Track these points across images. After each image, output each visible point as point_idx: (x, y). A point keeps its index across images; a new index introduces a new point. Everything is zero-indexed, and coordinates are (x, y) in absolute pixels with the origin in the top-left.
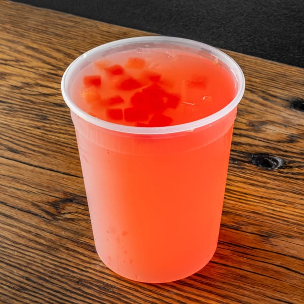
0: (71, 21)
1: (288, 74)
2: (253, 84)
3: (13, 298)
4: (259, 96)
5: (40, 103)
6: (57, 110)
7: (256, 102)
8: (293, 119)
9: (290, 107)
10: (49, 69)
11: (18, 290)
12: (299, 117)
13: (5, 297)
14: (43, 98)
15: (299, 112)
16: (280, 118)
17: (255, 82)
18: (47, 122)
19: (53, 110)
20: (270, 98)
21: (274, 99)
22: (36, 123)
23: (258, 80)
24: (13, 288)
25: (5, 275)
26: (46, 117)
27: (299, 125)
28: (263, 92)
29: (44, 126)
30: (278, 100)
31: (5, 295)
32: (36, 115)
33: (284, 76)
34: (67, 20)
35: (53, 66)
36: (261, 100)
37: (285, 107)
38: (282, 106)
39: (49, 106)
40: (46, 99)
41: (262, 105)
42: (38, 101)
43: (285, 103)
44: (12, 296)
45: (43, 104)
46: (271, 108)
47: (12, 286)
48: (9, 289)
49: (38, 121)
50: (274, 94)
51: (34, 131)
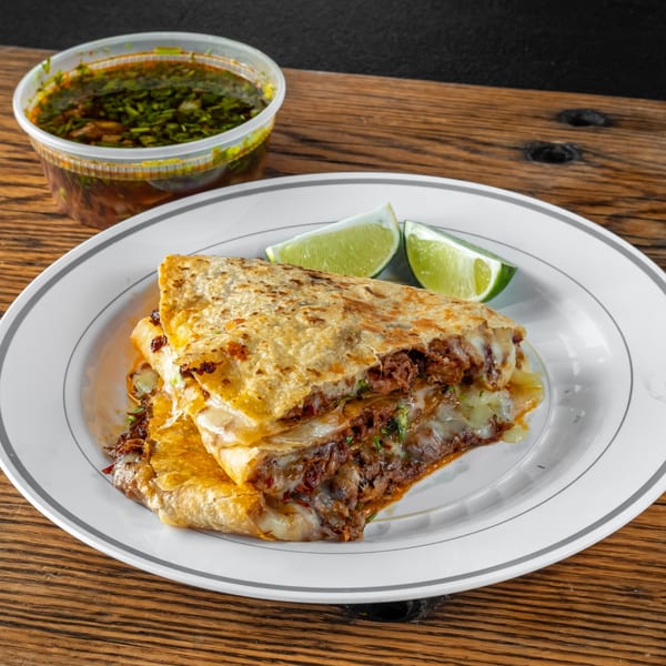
0: (19, 59)
1: (497, 102)
2: (436, 127)
3: (105, 592)
4: (459, 148)
5: (15, 217)
6: (55, 226)
7: (457, 159)
8: (542, 180)
9: (526, 159)
10: (9, 152)
11: (110, 575)
12: (551, 174)
13: (89, 593)
14: (16, 207)
15: (546, 165)
16: (516, 180)
17: (439, 124)
18: (44, 249)
19: (48, 225)
20: (480, 147)
21: (490, 149)
22: (21, 255)
23: (443, 120)
24: (98, 573)
25: (68, 550)
26: (38, 240)
27: (555, 188)
28: (463, 139)
29: (42, 259)
30: (498, 150)
31: (87, 589)
32: (15, 240)
33: (491, 106)
34: (11, 59)
35: (15, 145)
36: (465, 154)
37: (517, 159)
38: (511, 160)
39: (36, 219)
40: (25, 208)
41: (471, 162)
42: (7, 213)
43: (513, 153)
44: (101, 587)
45: (22, 218)
46: (490, 165)
47: (95, 569)
48: (89, 576)
49: (24, 251)
50: (486, 140)
51: (21, 270)
